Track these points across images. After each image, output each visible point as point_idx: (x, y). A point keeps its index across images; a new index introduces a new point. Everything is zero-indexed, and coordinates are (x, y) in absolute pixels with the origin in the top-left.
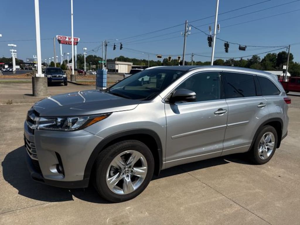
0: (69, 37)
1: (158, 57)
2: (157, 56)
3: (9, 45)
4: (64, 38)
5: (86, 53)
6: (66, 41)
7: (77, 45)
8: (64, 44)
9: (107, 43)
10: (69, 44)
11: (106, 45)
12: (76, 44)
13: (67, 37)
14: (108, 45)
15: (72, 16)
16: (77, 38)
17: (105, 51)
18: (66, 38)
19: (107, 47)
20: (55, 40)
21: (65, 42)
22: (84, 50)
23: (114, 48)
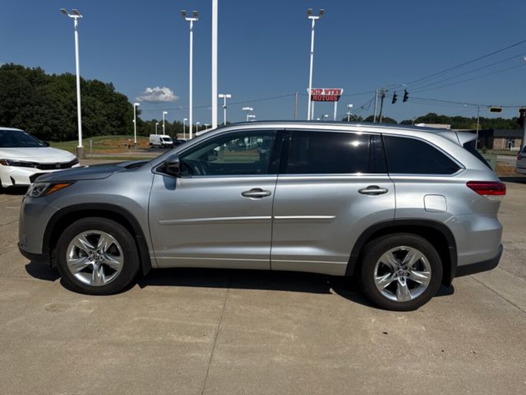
0: (326, 89)
1: (493, 110)
2: (490, 109)
3: (244, 109)
4: (319, 92)
5: (351, 112)
6: (322, 96)
7: (337, 101)
8: (318, 100)
9: (385, 93)
10: (325, 100)
11: (383, 96)
12: (336, 99)
13: (323, 89)
14: (386, 95)
15: (312, 56)
16: (339, 89)
17: (380, 107)
18: (321, 91)
19: (384, 99)
20: (297, 96)
21: (319, 98)
22: (349, 107)
23: (394, 100)
